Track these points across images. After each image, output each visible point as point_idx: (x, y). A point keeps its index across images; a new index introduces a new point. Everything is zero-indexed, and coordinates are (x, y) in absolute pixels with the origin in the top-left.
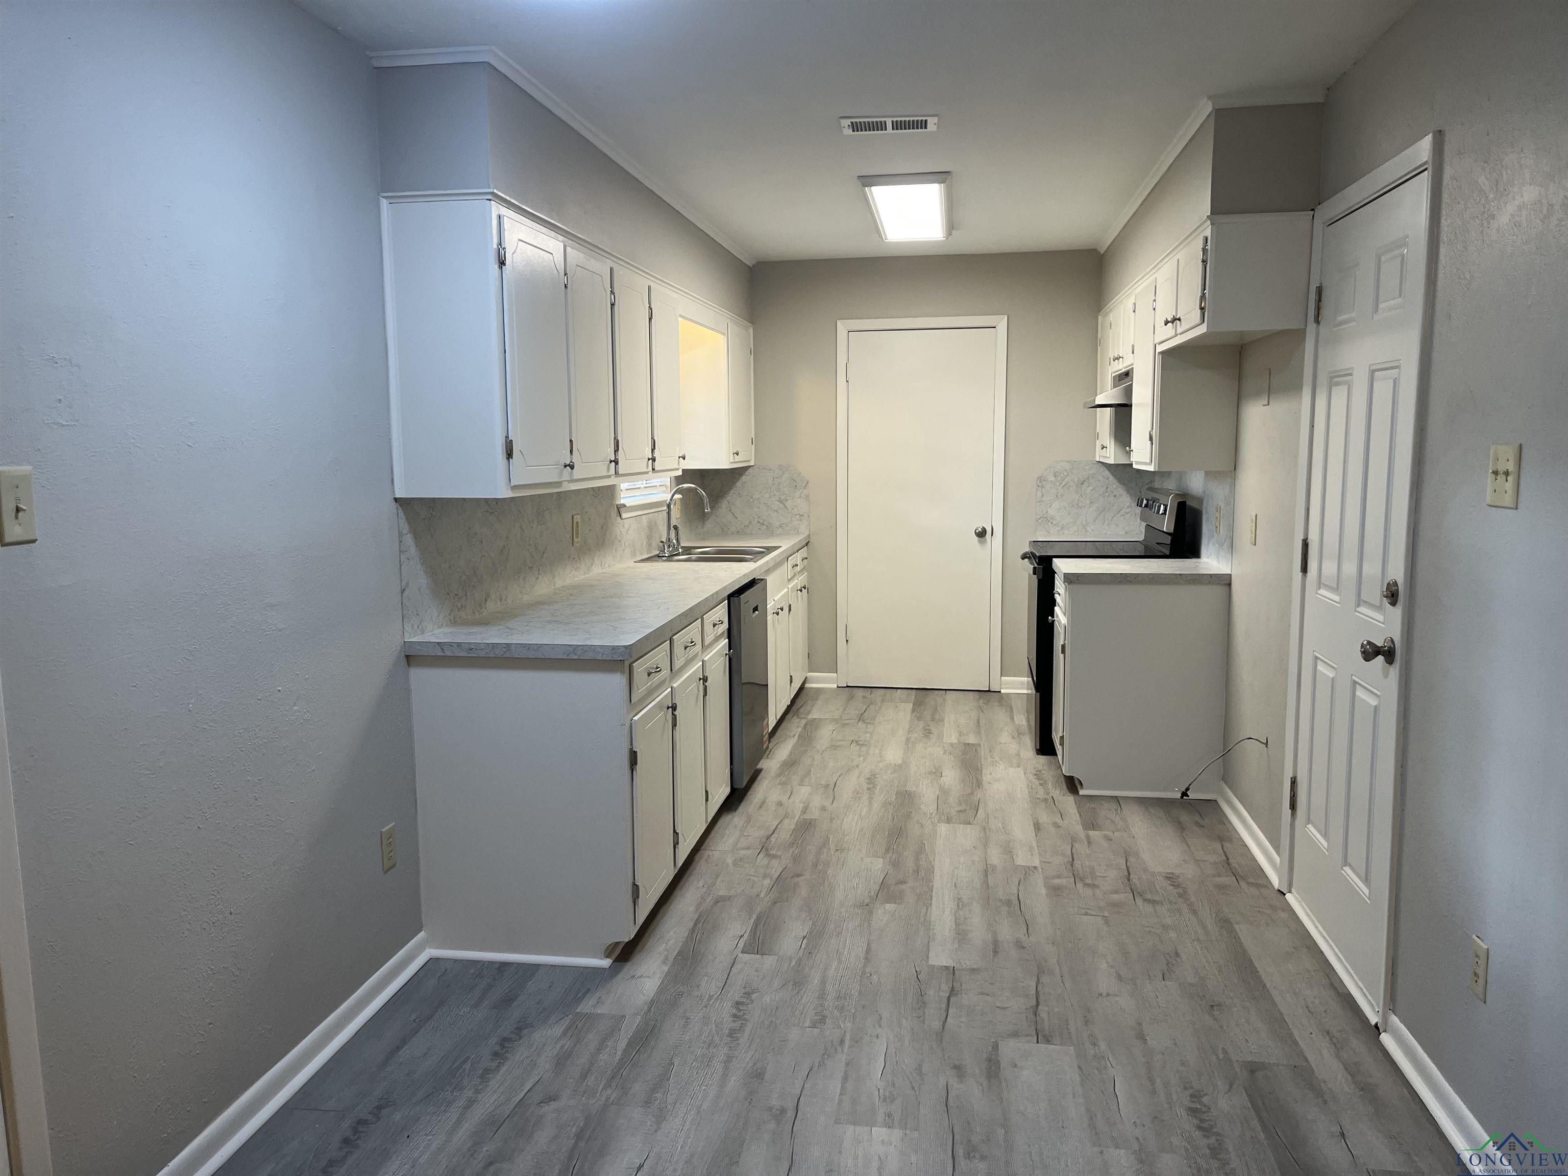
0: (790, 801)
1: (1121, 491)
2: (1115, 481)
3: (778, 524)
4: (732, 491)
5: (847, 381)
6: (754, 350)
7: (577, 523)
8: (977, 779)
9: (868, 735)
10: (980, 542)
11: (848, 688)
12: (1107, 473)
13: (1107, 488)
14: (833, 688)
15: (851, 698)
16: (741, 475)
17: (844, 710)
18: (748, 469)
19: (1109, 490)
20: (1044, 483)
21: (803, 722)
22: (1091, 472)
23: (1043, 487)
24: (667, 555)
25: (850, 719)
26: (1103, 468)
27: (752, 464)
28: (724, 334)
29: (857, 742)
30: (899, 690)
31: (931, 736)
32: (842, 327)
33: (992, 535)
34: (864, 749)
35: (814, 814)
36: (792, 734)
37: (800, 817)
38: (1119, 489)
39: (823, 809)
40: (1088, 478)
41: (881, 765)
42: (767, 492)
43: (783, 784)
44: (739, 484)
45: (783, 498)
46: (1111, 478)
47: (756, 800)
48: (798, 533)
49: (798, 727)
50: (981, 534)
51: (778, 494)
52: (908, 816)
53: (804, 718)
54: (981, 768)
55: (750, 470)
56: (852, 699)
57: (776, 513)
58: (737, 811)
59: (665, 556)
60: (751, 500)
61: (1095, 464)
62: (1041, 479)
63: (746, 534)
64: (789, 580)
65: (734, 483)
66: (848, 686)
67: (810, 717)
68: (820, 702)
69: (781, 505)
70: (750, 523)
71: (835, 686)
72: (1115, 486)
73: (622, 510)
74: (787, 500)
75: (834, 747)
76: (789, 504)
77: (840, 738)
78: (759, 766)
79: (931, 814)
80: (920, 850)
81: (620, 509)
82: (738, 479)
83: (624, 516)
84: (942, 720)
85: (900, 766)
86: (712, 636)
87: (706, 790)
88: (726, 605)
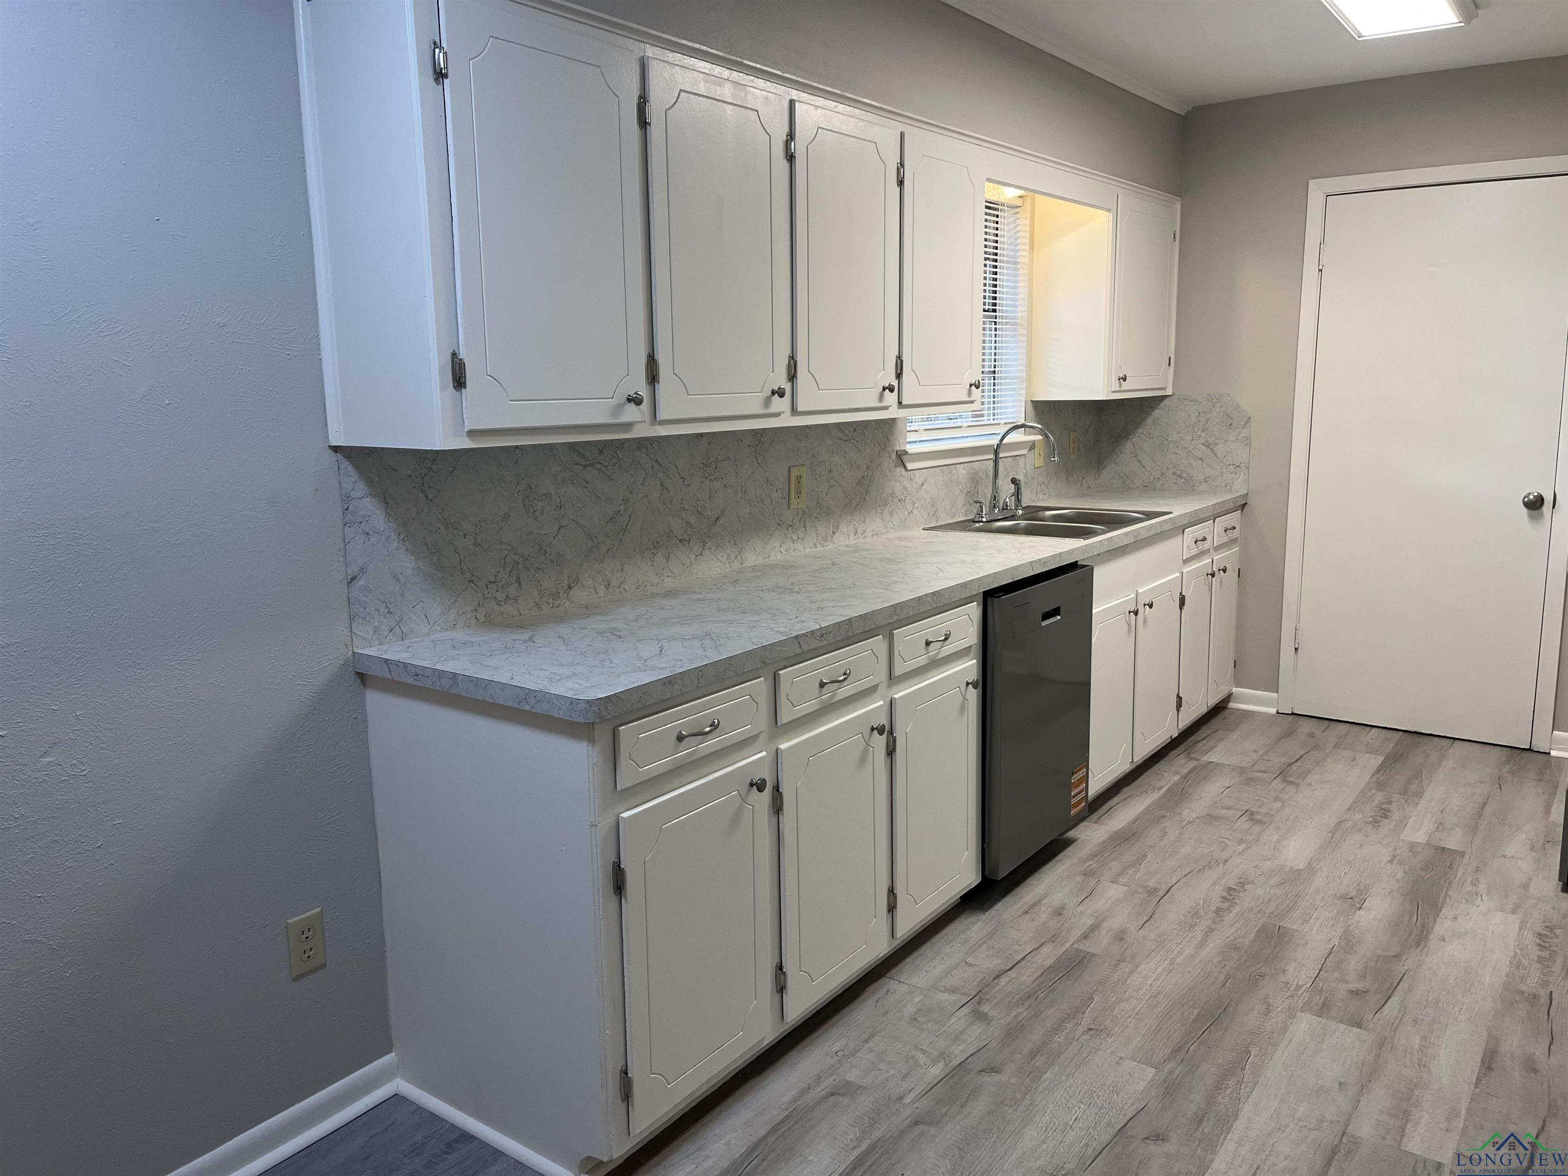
0: (1080, 908)
3: (1201, 477)
4: (1140, 430)
5: (1320, 270)
6: (1181, 233)
7: (799, 478)
8: (1423, 926)
9: (1278, 805)
10: (1529, 516)
11: (1293, 717)
14: (1269, 714)
15: (1289, 733)
16: (1153, 408)
17: (1266, 753)
18: (1163, 400)
21: (1192, 764)
24: (984, 520)
25: (1264, 772)
27: (1169, 392)
28: (1109, 210)
29: (1252, 814)
30: (1374, 730)
31: (1386, 821)
32: (1317, 190)
33: (1554, 506)
34: (1257, 828)
35: (1102, 943)
36: (1160, 784)
37: (1073, 944)
39: (1120, 936)
41: (1267, 865)
42: (1188, 432)
43: (1086, 874)
44: (1149, 421)
45: (1211, 440)
47: (1025, 900)
48: (1230, 491)
49: (1177, 773)
50: (1534, 504)
51: (1204, 435)
52: (1254, 982)
53: (1195, 759)
54: (1443, 904)
55: (1166, 402)
56: (1289, 736)
57: (1200, 462)
58: (988, 913)
59: (982, 522)
60: (1166, 443)
63: (1155, 489)
64: (1186, 562)
65: (1143, 420)
66: (1293, 714)
67: (1205, 758)
68: (1235, 735)
69: (1209, 451)
70: (1162, 474)
71: (1275, 710)
73: (905, 458)
74: (1216, 444)
75: (1211, 818)
76: (1220, 449)
77: (1229, 803)
78: (1071, 834)
79: (1298, 987)
80: (1235, 1068)
81: (901, 458)
82: (1148, 414)
83: (910, 466)
84: (1419, 794)
85: (1299, 871)
86: (922, 661)
87: (891, 891)
88: (974, 610)
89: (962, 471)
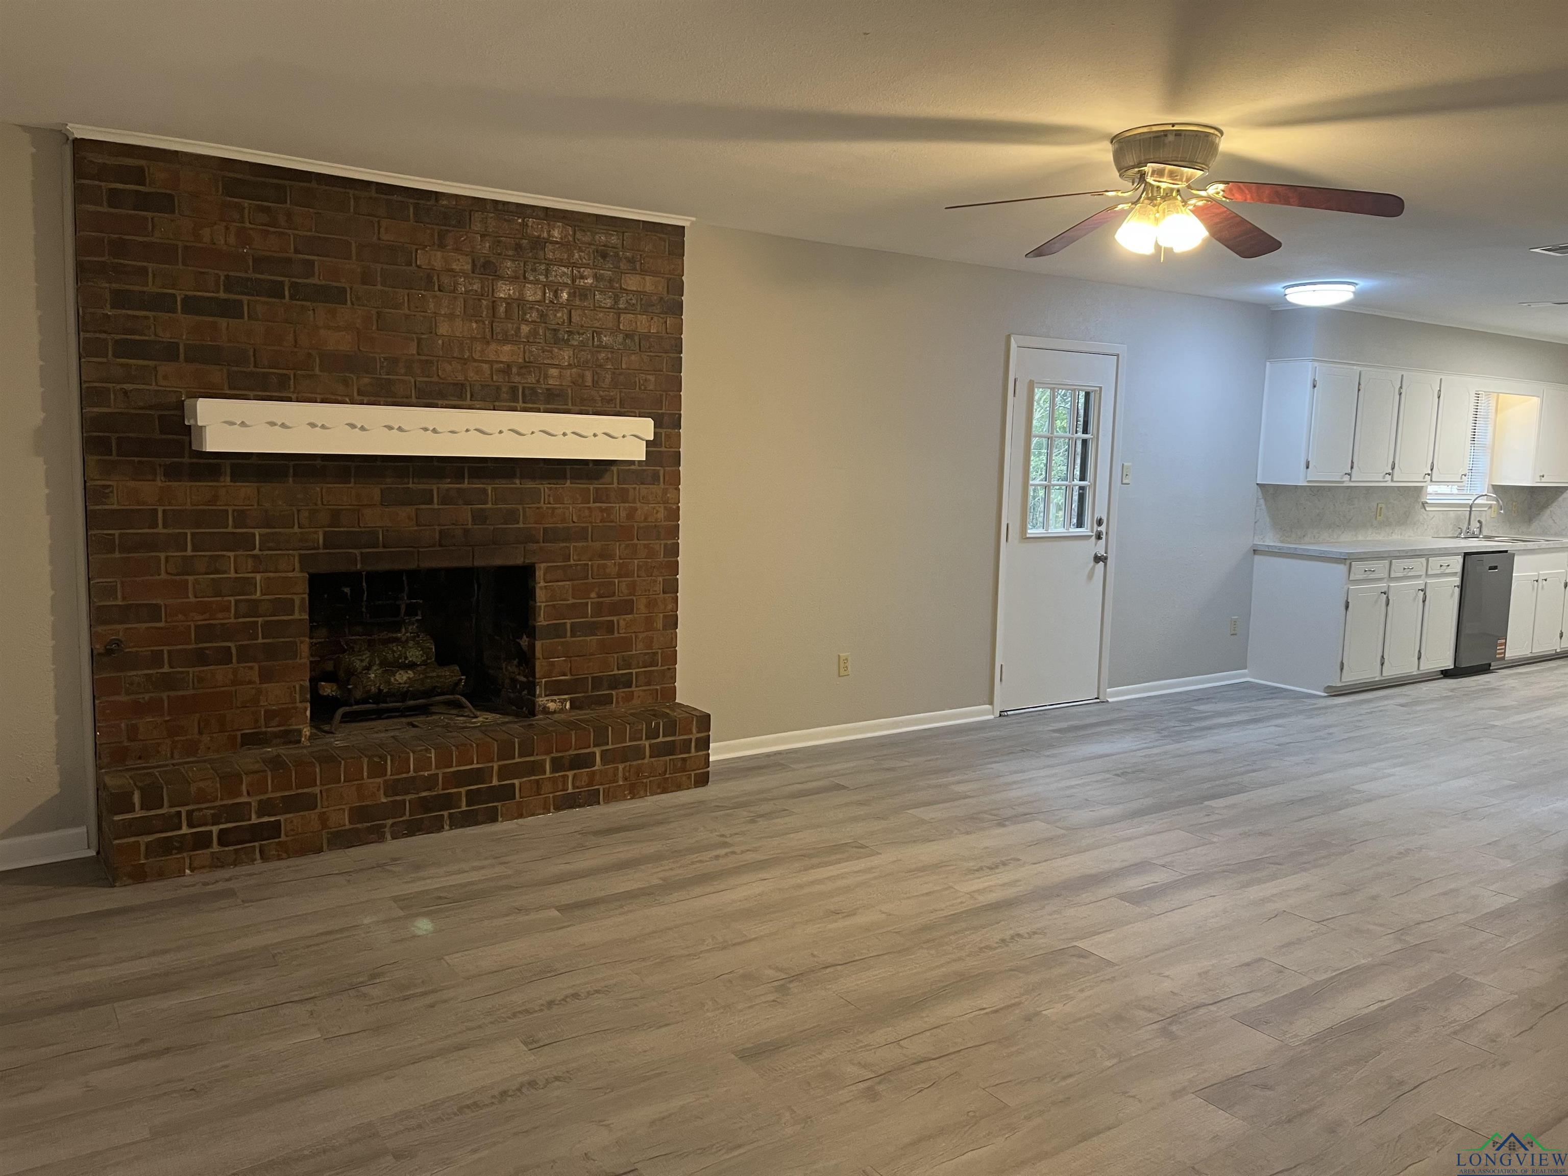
7: (1381, 508)
18: (1566, 489)
24: (1463, 537)
28: (1538, 397)
78: (1496, 669)
81: (1424, 505)
83: (1427, 509)
86: (1439, 572)
87: (1420, 652)
88: (1460, 559)
89: (1452, 514)
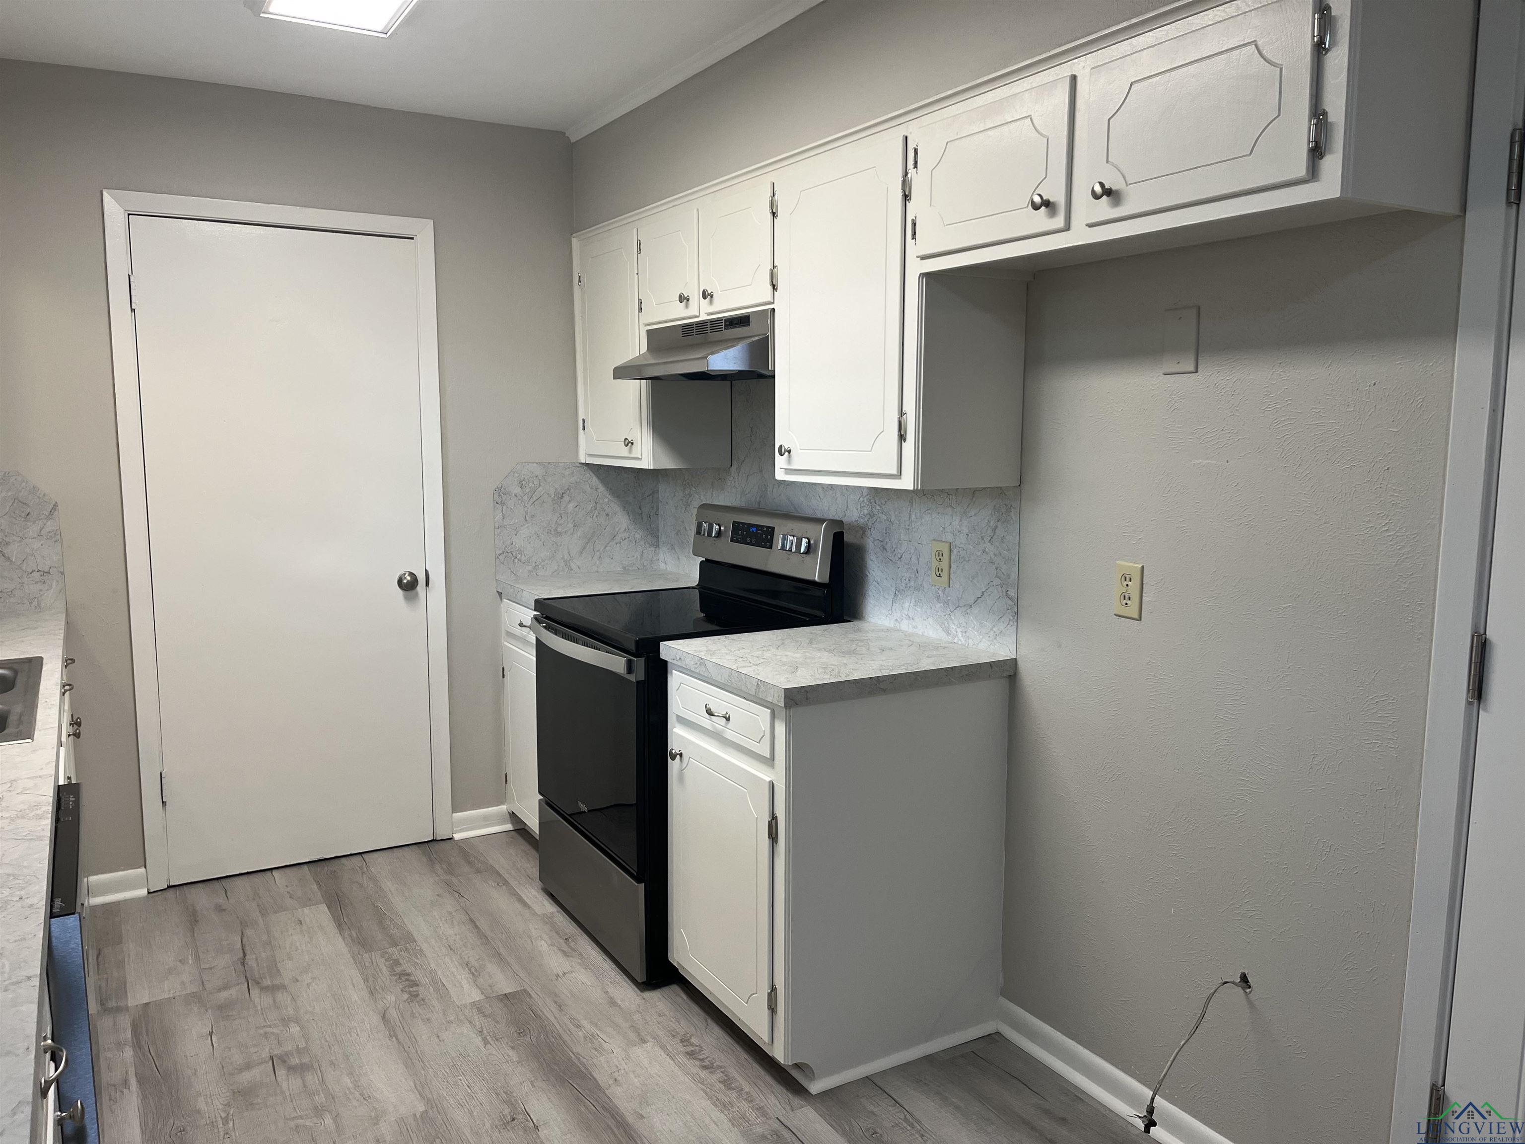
1: (614, 507)
2: (607, 493)
5: (135, 312)
10: (406, 598)
11: (175, 890)
12: (595, 481)
13: (596, 503)
14: (143, 898)
17: (197, 958)
19: (598, 505)
20: (504, 497)
21: (125, 1021)
22: (573, 479)
23: (503, 504)
25: (227, 987)
26: (589, 474)
29: (283, 1059)
31: (421, 989)
32: (113, 203)
33: (427, 584)
34: (312, 1079)
38: (612, 504)
40: (568, 489)
46: (601, 488)
50: (408, 585)
54: (585, 1067)
56: (196, 921)
61: (578, 467)
62: (500, 493)
66: (169, 887)
67: (132, 1005)
68: (131, 948)
71: (145, 891)
72: (606, 500)
75: (243, 1096)
76: (13, 550)
77: (237, 1059)
85: (426, 1117)
